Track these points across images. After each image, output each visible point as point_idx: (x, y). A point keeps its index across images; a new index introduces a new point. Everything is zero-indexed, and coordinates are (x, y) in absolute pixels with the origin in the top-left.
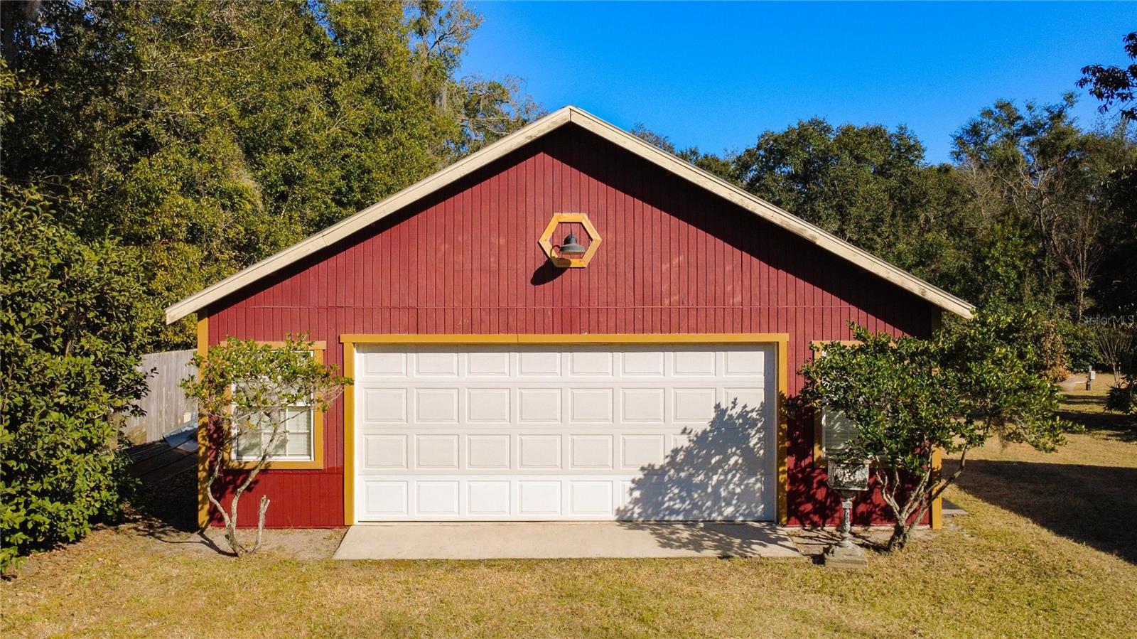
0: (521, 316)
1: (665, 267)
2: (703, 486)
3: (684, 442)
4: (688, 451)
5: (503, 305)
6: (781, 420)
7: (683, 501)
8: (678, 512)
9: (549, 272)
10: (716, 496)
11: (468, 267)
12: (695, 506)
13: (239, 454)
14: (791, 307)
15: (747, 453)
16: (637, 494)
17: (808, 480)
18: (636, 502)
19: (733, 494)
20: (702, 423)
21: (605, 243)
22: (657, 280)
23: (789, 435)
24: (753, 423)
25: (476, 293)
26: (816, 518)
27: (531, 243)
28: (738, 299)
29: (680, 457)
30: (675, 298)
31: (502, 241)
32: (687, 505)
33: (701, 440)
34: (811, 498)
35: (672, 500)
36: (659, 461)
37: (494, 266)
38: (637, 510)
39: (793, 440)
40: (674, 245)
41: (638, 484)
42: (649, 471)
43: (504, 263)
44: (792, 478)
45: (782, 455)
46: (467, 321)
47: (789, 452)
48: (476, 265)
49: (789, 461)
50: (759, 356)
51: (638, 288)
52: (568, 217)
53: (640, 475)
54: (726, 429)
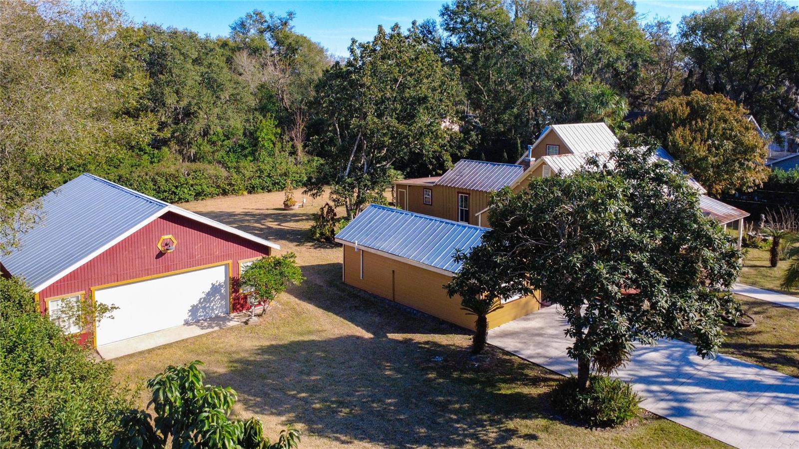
0: (152, 270)
1: (196, 247)
2: (209, 307)
3: (204, 296)
4: (204, 298)
5: (146, 268)
6: (230, 284)
7: (203, 313)
8: (202, 316)
9: (160, 254)
10: (213, 309)
11: (134, 257)
12: (207, 313)
14: (232, 252)
15: (221, 295)
16: (190, 314)
17: (238, 299)
18: (190, 316)
19: (217, 307)
20: (208, 289)
21: (178, 242)
22: (194, 251)
24: (222, 286)
25: (137, 265)
26: (241, 309)
27: (154, 247)
28: (217, 253)
29: (202, 300)
30: (199, 256)
31: (145, 247)
33: (208, 294)
34: (239, 303)
35: (200, 313)
36: (196, 302)
37: (143, 256)
38: (190, 319)
39: (234, 289)
40: (199, 241)
41: (190, 311)
42: (193, 307)
43: (146, 255)
44: (234, 299)
45: (230, 295)
46: (135, 275)
47: (233, 292)
48: (137, 256)
49: (233, 294)
50: (223, 267)
51: (188, 255)
52: (166, 237)
53: (191, 308)
54: (215, 289)
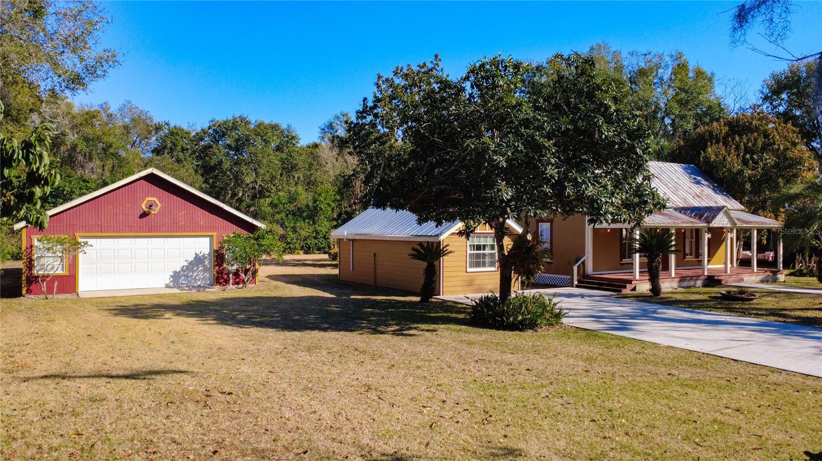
0: (136, 228)
1: (180, 214)
2: (191, 276)
3: (186, 264)
4: (187, 266)
5: (130, 224)
6: (214, 257)
7: (185, 281)
8: (184, 284)
9: (144, 215)
10: (195, 279)
11: (118, 213)
12: (189, 282)
13: (37, 271)
14: (217, 225)
15: (204, 266)
16: (171, 279)
17: (222, 273)
18: (171, 282)
19: (200, 278)
20: (191, 258)
21: (162, 206)
22: (178, 218)
23: (217, 261)
24: (206, 258)
25: (121, 221)
26: (224, 283)
27: (138, 206)
28: (202, 223)
29: (185, 268)
30: (183, 223)
31: (129, 206)
32: (187, 282)
33: (191, 263)
34: (223, 278)
35: (182, 281)
36: (178, 269)
37: (127, 213)
38: (172, 284)
39: (218, 262)
40: (183, 208)
41: (172, 276)
42: (175, 272)
43: (130, 212)
44: (218, 273)
45: (214, 266)
46: (118, 229)
47: (217, 265)
48: (121, 212)
49: (217, 268)
50: (208, 239)
51: (172, 220)
52: (150, 199)
53: (173, 274)
54: (198, 260)
